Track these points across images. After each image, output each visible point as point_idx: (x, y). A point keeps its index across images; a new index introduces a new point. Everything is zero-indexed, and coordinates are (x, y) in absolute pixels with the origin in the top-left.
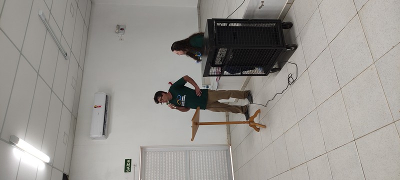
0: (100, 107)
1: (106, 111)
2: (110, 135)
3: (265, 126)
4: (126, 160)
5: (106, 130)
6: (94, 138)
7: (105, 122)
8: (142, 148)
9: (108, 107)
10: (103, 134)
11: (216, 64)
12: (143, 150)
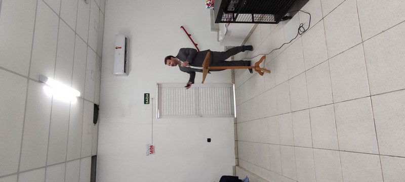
0: (120, 48)
1: (126, 52)
2: (131, 73)
3: (269, 71)
4: (145, 94)
5: (127, 68)
6: (117, 75)
7: (125, 62)
8: (158, 84)
9: (128, 48)
10: (125, 72)
11: (228, 10)
12: (159, 86)
